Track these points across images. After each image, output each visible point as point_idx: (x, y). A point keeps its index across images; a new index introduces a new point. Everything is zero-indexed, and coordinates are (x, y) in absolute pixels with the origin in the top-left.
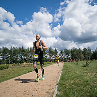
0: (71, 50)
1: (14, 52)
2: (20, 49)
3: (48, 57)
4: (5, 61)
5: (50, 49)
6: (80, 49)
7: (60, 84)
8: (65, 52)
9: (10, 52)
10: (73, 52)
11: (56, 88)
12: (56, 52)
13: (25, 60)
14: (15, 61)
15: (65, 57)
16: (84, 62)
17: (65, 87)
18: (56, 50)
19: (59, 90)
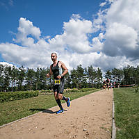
0: (124, 69)
4: (31, 86)
5: (90, 69)
6: (138, 68)
8: (114, 73)
9: (36, 74)
12: (99, 73)
14: (42, 87)
15: (114, 80)
18: (99, 71)
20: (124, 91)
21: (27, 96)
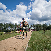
0: (37, 25)
1: (6, 26)
2: (9, 24)
4: (2, 30)
6: (41, 24)
7: (30, 42)
10: (37, 26)
11: (28, 44)
13: (12, 30)
15: (33, 28)
16: (43, 31)
17: (32, 44)
18: (28, 25)
19: (29, 45)
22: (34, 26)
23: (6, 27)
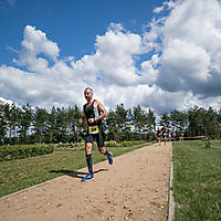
1: (60, 118)
2: (71, 112)
3: (133, 128)
4: (41, 138)
5: (137, 110)
8: (173, 118)
9: (51, 118)
12: (151, 119)
13: (81, 135)
14: (60, 138)
15: (173, 129)
17: (191, 195)
18: (151, 114)
20: (188, 146)
21: (34, 152)
22: (178, 117)
23: (58, 122)
